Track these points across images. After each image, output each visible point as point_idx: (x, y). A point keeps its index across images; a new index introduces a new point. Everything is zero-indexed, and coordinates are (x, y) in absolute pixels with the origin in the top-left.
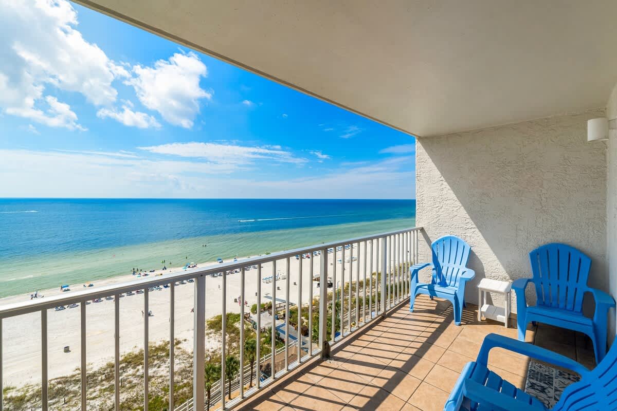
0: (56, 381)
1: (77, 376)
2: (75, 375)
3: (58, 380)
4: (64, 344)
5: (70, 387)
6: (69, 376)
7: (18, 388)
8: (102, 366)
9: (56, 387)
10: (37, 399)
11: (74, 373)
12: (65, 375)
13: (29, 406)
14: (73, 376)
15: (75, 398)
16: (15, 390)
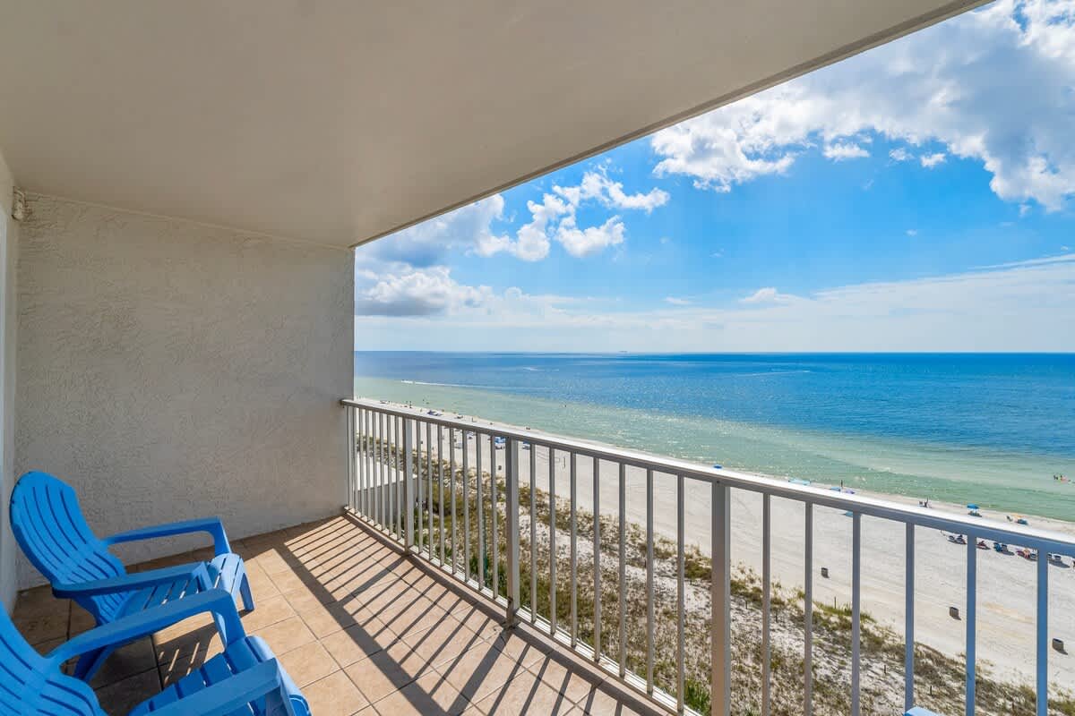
0: (925, 649)
1: (961, 667)
2: (957, 663)
3: (930, 652)
4: (952, 601)
5: (945, 676)
6: (946, 657)
7: (877, 624)
8: (1010, 683)
9: (924, 660)
10: (896, 657)
11: (956, 659)
12: (943, 652)
13: (885, 659)
14: (953, 662)
15: (947, 700)
16: (874, 624)
